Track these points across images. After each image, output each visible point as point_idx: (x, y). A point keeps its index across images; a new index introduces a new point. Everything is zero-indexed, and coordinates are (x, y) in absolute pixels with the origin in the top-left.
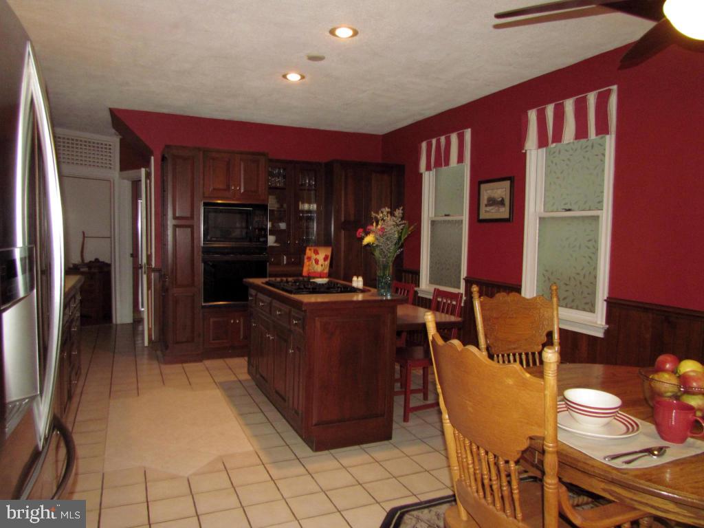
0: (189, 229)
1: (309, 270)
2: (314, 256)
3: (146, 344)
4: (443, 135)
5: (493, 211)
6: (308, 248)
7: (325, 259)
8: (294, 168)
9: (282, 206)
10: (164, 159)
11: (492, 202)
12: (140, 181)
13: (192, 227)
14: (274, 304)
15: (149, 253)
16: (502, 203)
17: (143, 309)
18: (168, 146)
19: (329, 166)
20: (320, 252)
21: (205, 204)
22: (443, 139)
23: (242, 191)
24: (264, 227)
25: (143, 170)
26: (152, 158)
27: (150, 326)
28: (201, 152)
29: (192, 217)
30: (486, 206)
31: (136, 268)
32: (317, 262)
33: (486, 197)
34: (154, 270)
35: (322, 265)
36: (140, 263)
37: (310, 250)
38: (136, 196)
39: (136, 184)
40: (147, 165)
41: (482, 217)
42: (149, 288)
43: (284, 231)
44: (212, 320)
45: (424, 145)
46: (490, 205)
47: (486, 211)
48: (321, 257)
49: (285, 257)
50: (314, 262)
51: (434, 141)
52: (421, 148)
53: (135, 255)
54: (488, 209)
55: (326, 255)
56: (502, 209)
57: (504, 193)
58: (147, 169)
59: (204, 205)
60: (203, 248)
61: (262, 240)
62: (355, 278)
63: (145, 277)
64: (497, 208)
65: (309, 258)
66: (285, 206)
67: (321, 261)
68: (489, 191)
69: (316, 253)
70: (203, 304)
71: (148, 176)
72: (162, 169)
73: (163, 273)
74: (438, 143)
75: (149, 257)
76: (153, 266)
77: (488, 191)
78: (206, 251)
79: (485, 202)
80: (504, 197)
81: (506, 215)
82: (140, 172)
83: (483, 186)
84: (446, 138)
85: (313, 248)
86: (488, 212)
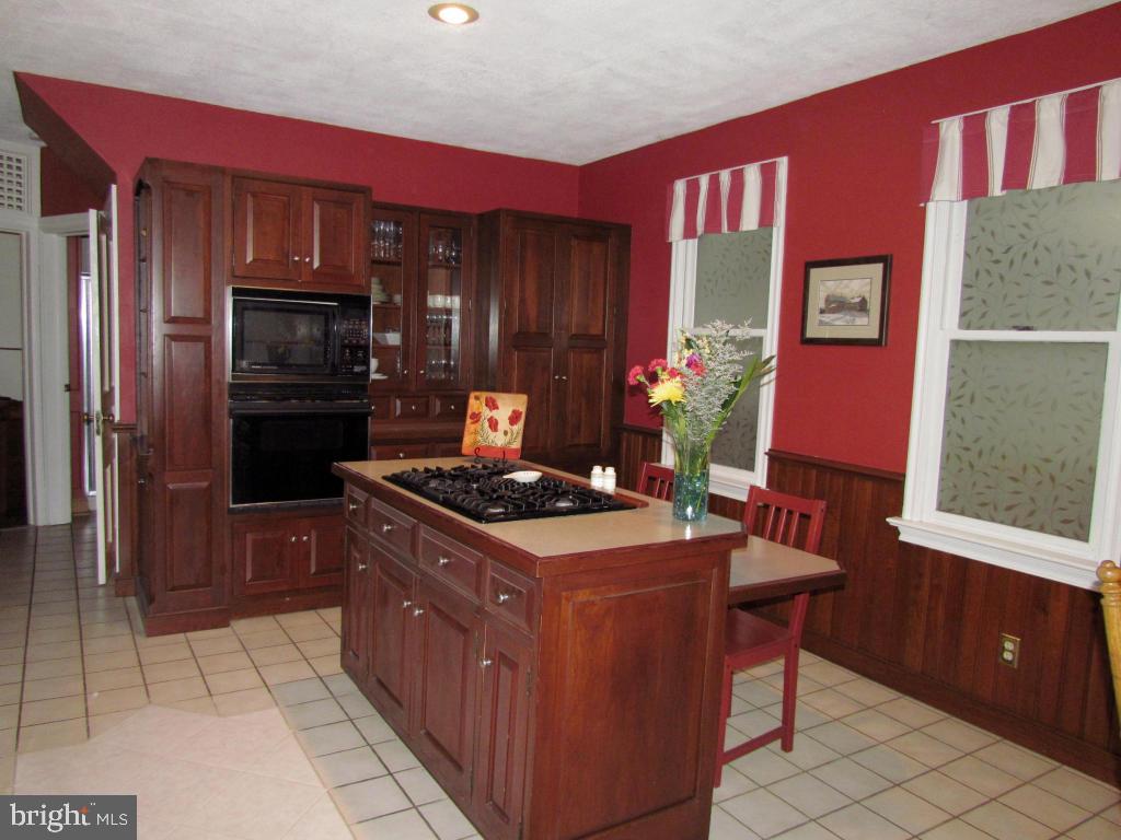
0: (201, 346)
1: (475, 442)
2: (486, 413)
3: (102, 579)
4: (725, 167)
5: (837, 323)
6: (472, 395)
7: (514, 419)
8: (417, 222)
9: (390, 297)
10: (140, 188)
11: (837, 305)
12: (87, 236)
13: (207, 340)
14: (422, 534)
15: (107, 388)
16: (862, 306)
17: (92, 493)
18: (151, 162)
19: (489, 220)
20: (499, 403)
21: (236, 292)
22: (725, 176)
23: (316, 264)
24: (362, 342)
25: (93, 214)
26: (114, 188)
27: (110, 540)
28: (228, 180)
29: (206, 320)
30: (822, 312)
31: (79, 419)
32: (494, 424)
33: (823, 295)
34: (118, 428)
35: (506, 433)
36: (86, 410)
37: (477, 398)
38: (76, 267)
39: (76, 244)
40: (101, 202)
41: (810, 334)
42: (107, 460)
43: (395, 348)
44: (250, 537)
45: (680, 187)
46: (833, 311)
47: (821, 323)
48: (503, 414)
49: (398, 403)
50: (486, 424)
51: (704, 180)
52: (672, 191)
53: (75, 387)
54: (827, 318)
55: (514, 412)
56: (861, 320)
57: (868, 288)
58: (102, 213)
59: (233, 295)
60: (232, 386)
61: (357, 369)
62: (597, 470)
63: (98, 440)
64: (848, 317)
65: (476, 417)
66: (398, 298)
67: (504, 424)
68: (829, 284)
69: (492, 405)
70: (231, 506)
71: (104, 226)
72: (137, 211)
73: (139, 435)
74: (715, 184)
75: (107, 398)
76: (117, 418)
77: (826, 284)
78: (237, 390)
79: (822, 305)
80: (867, 296)
81: (872, 332)
82: (88, 218)
83: (814, 272)
84: (733, 173)
85: (484, 395)
86: (827, 324)
